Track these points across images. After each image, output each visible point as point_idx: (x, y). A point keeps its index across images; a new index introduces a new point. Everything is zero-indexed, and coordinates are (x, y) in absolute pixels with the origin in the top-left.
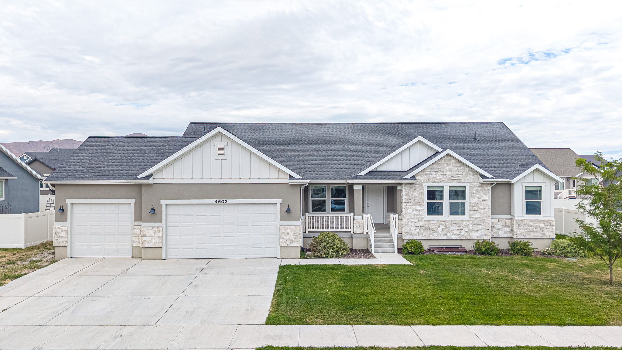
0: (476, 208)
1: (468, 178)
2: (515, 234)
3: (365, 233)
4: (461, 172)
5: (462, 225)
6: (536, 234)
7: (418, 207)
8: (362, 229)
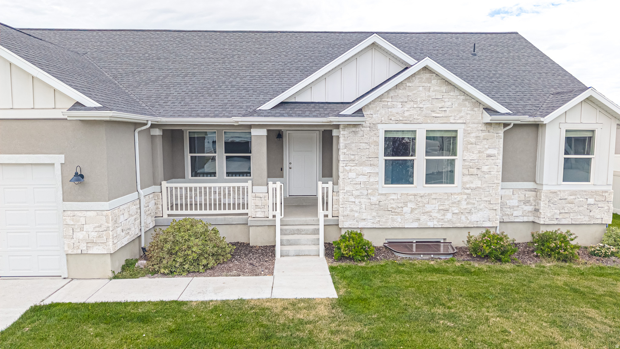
0: (474, 171)
1: (462, 114)
2: (542, 216)
3: (271, 217)
4: (450, 103)
5: (447, 203)
6: (579, 217)
7: (367, 169)
8: (266, 210)
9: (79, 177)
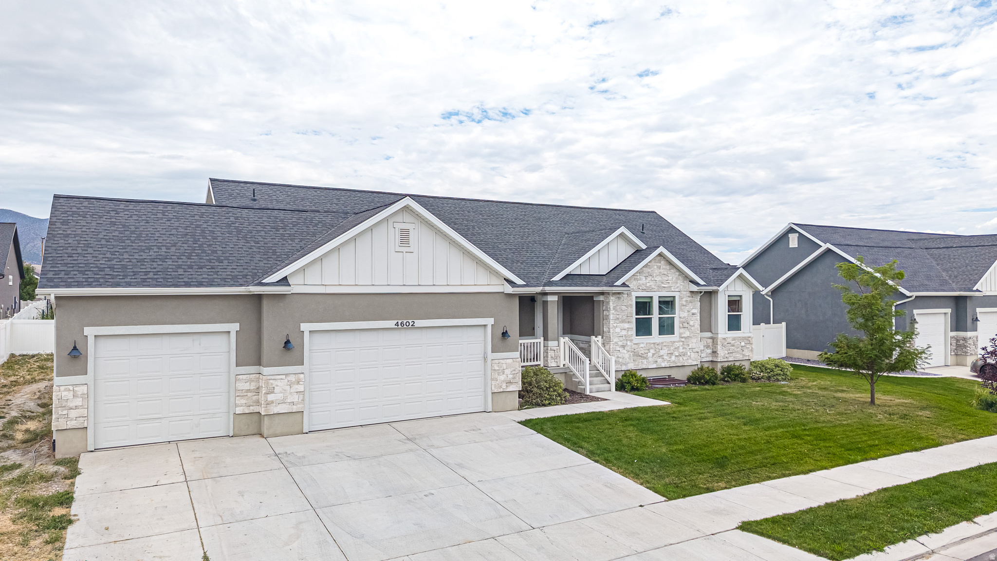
0: (685, 325)
1: (678, 285)
2: (719, 356)
3: (562, 366)
4: (671, 278)
5: (672, 348)
6: (738, 355)
7: (626, 326)
8: (558, 360)
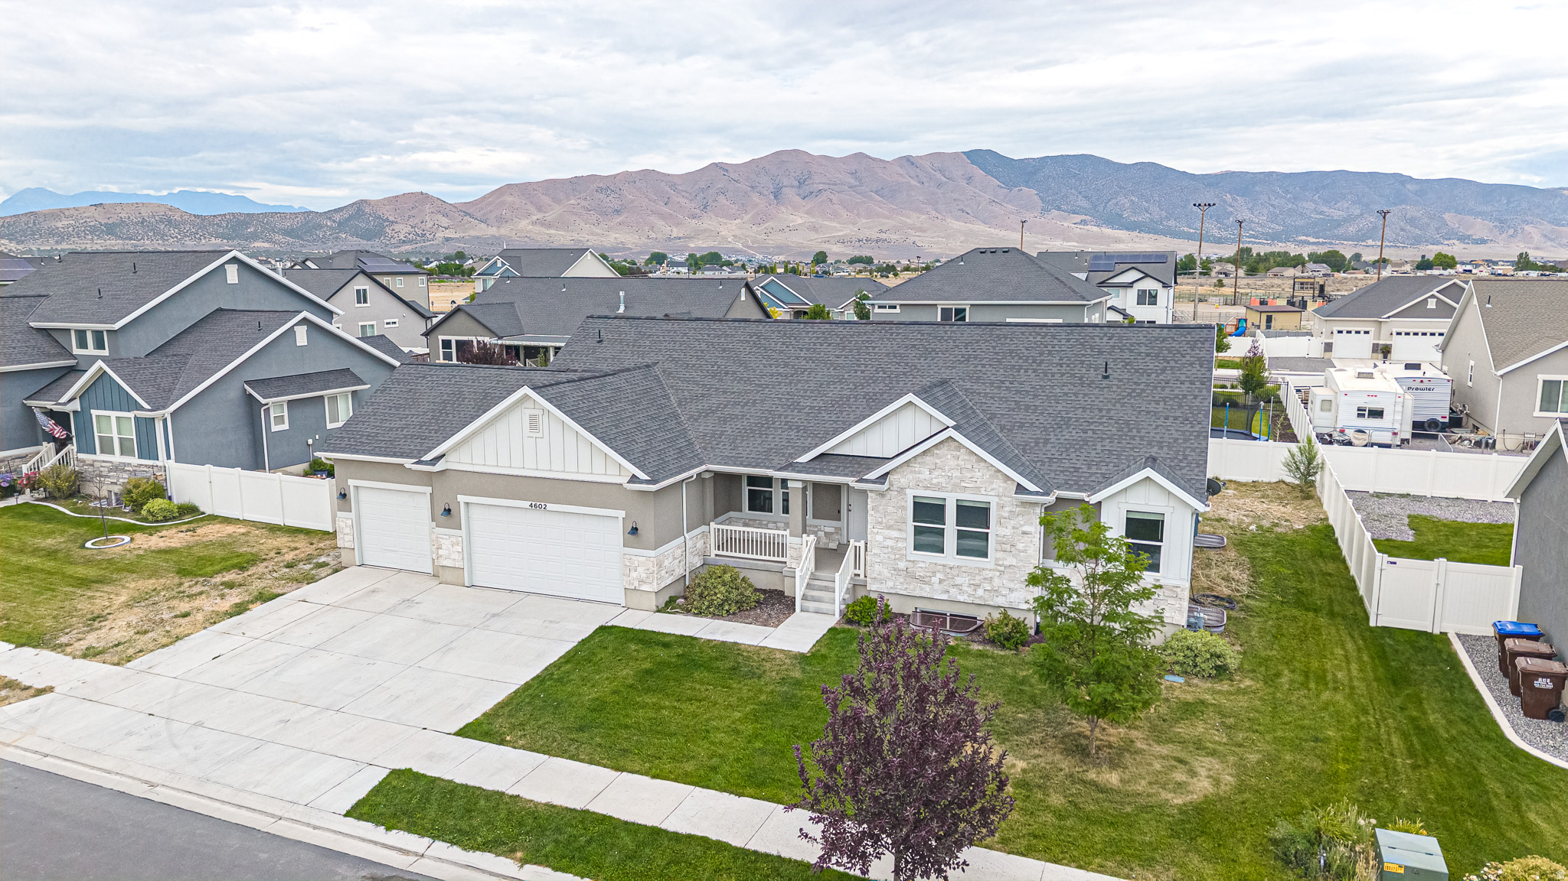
0: (1008, 547)
1: (994, 486)
7: (895, 534)
9: (634, 531)
